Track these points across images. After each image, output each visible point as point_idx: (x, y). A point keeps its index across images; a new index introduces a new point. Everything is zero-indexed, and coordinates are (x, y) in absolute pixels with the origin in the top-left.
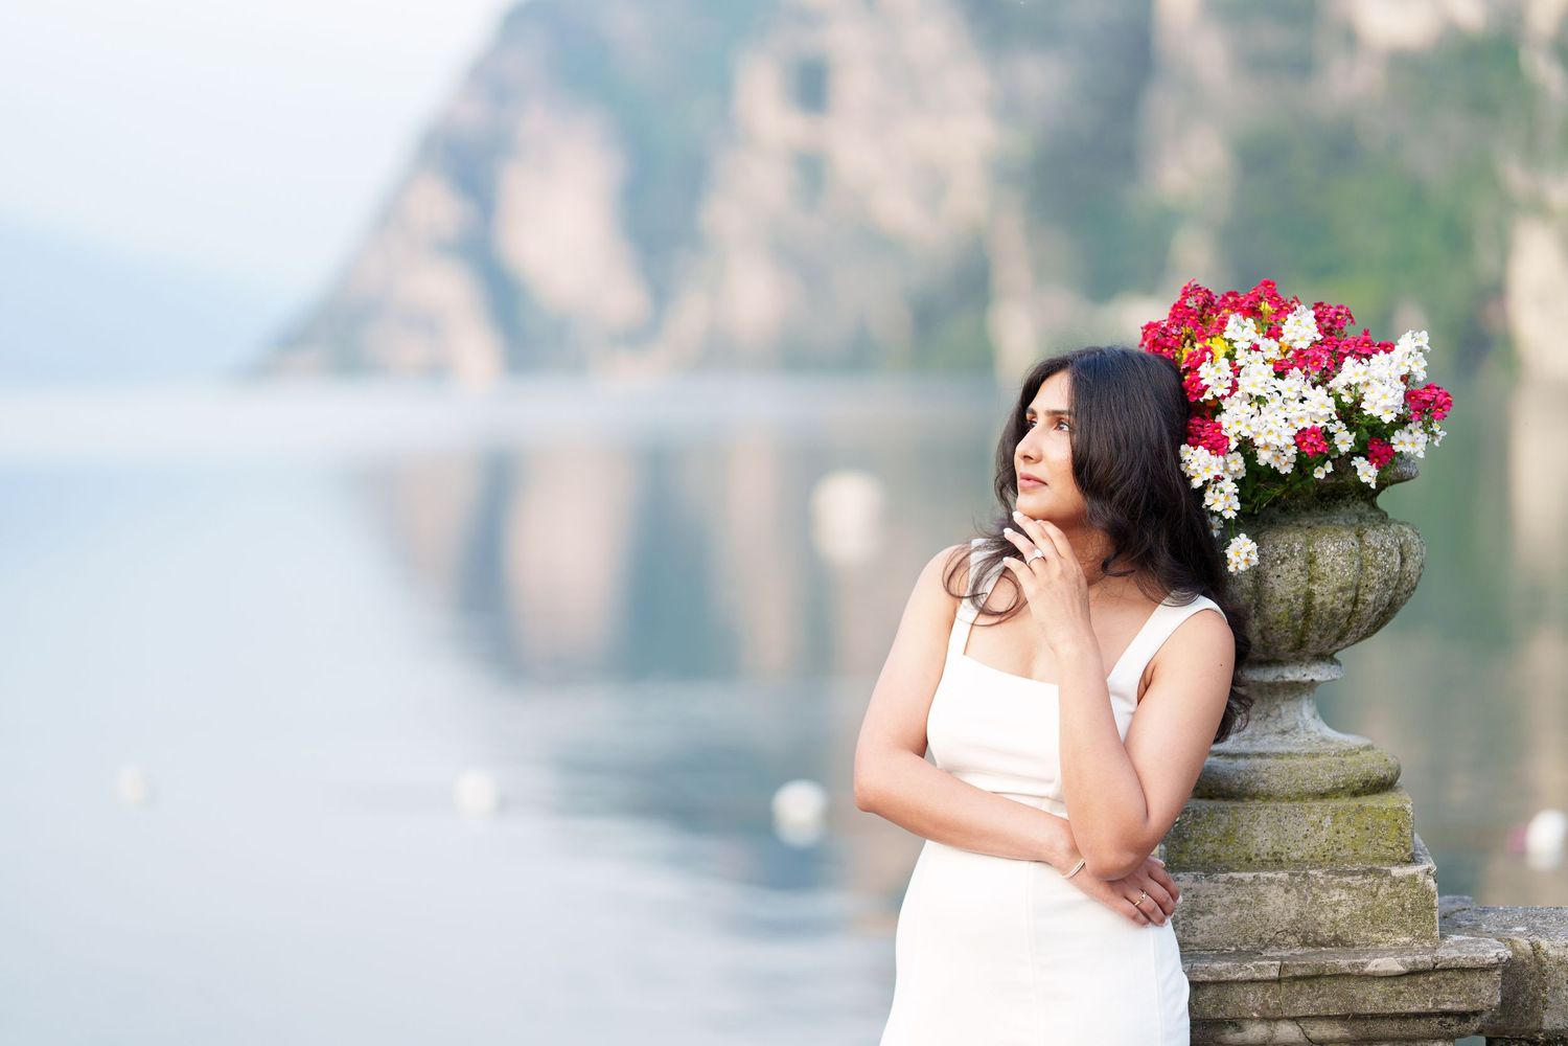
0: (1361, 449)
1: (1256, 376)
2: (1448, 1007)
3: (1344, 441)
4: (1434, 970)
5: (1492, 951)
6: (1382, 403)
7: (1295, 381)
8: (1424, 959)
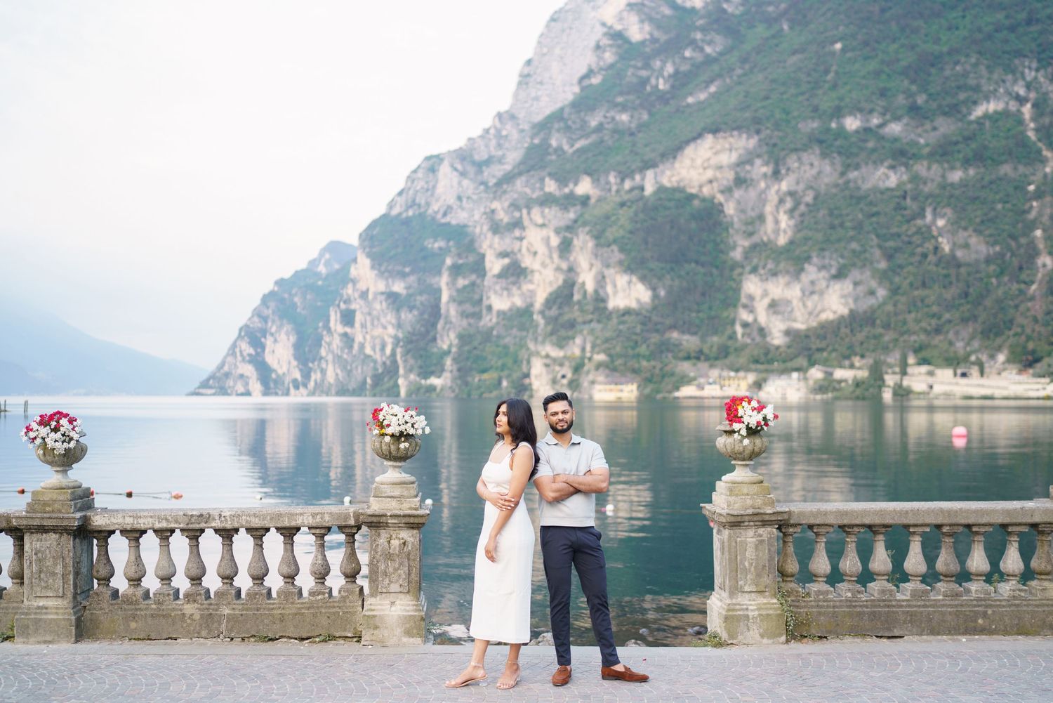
0: (764, 425)
1: (749, 412)
2: (779, 519)
3: (763, 423)
4: (777, 513)
5: (787, 510)
6: (770, 417)
7: (755, 412)
8: (775, 511)
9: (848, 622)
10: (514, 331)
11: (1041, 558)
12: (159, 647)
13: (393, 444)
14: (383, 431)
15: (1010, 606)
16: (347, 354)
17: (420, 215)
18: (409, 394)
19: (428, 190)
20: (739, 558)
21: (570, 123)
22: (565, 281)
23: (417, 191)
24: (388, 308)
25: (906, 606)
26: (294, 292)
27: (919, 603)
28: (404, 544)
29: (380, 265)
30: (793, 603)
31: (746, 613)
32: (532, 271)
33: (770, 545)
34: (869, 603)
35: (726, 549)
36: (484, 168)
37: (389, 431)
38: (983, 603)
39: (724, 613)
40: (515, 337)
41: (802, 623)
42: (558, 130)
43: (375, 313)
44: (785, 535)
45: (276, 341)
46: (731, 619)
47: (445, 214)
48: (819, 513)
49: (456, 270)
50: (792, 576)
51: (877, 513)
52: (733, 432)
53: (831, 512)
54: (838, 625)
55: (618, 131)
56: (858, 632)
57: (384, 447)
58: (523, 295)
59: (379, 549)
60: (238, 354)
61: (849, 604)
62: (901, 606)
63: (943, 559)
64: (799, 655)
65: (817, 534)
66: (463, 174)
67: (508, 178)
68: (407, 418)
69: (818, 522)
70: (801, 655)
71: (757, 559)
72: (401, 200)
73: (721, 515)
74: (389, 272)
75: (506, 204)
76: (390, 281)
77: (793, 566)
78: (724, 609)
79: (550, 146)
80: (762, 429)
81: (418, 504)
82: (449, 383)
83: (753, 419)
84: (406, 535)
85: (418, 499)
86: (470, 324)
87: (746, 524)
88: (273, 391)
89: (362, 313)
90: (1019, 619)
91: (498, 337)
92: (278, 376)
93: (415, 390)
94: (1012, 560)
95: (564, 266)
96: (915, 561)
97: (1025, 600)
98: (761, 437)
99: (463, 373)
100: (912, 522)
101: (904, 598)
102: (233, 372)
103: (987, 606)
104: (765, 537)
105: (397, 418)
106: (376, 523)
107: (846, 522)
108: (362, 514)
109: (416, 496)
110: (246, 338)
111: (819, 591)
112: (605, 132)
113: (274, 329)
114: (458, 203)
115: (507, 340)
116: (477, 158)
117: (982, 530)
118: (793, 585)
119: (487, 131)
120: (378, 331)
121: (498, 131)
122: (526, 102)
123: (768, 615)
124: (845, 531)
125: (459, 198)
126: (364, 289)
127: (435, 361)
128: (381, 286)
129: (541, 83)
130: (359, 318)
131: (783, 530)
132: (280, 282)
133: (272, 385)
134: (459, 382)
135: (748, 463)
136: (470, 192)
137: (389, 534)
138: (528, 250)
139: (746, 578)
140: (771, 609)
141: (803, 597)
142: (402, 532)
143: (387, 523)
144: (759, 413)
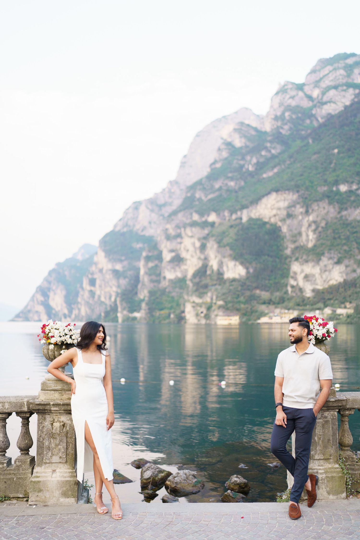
0: (327, 336)
1: (317, 327)
2: (339, 405)
3: (326, 335)
4: (338, 400)
5: (345, 398)
6: (332, 330)
7: (321, 327)
8: (336, 399)
10: (177, 290)
14: (49, 341)
16: (92, 301)
17: (130, 231)
18: (124, 321)
19: (134, 218)
21: (205, 186)
22: (203, 265)
23: (128, 219)
24: (113, 277)
26: (65, 269)
28: (64, 425)
29: (109, 256)
30: (350, 467)
32: (186, 260)
33: (333, 424)
36: (162, 208)
37: (53, 341)
40: (177, 293)
41: (357, 482)
42: (200, 190)
43: (106, 280)
44: (343, 416)
45: (55, 294)
47: (143, 230)
49: (148, 259)
50: (348, 446)
55: (229, 191)
57: (50, 353)
58: (181, 271)
59: (45, 430)
60: (37, 300)
66: (152, 211)
67: (175, 213)
68: (67, 331)
71: (324, 435)
72: (121, 224)
74: (114, 259)
75: (173, 226)
76: (114, 264)
77: (349, 439)
79: (195, 197)
80: (326, 339)
82: (144, 315)
83: (319, 332)
84: (65, 418)
86: (155, 286)
89: (100, 280)
91: (169, 292)
92: (56, 312)
93: (127, 319)
95: (202, 257)
98: (325, 345)
99: (151, 311)
102: (33, 310)
104: (329, 418)
105: (59, 331)
106: (43, 410)
108: (31, 403)
110: (40, 292)
112: (223, 191)
113: (54, 288)
114: (149, 225)
115: (174, 294)
116: (159, 203)
118: (349, 453)
119: (164, 190)
120: (108, 289)
121: (170, 190)
122: (184, 176)
123: (332, 477)
125: (150, 223)
126: (101, 268)
127: (136, 305)
128: (110, 266)
129: (191, 166)
130: (98, 282)
131: (342, 413)
132: (58, 264)
133: (52, 316)
134: (149, 315)
136: (155, 220)
137: (53, 418)
138: (184, 249)
139: (316, 449)
140: (334, 472)
141: (357, 462)
142: (62, 417)
143: (50, 410)
144: (324, 327)
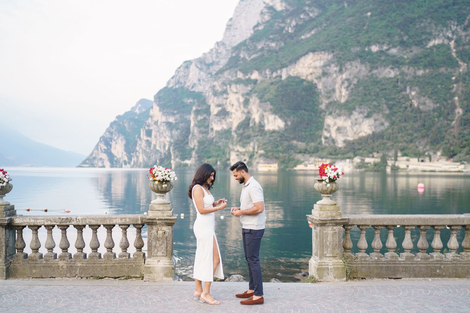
1: (331, 171)
2: (344, 222)
3: (336, 176)
5: (347, 218)
6: (340, 173)
7: (333, 171)
8: (342, 218)
9: (376, 271)
10: (223, 140)
11: (467, 241)
12: (46, 282)
13: (159, 185)
14: (155, 179)
15: (452, 264)
16: (148, 149)
17: (182, 87)
18: (176, 167)
19: (185, 76)
20: (324, 240)
21: (249, 47)
22: (246, 118)
23: (180, 77)
24: (167, 129)
25: (403, 264)
26: (125, 121)
27: (409, 263)
28: (165, 233)
29: (163, 110)
30: (349, 262)
31: (327, 266)
32: (231, 113)
33: (339, 234)
34: (386, 262)
35: (318, 236)
36: (210, 67)
37: (157, 179)
38: (439, 262)
39: (317, 266)
40: (223, 142)
41: (354, 271)
42: (244, 50)
43: (161, 131)
44: (346, 230)
45: (116, 143)
46: (321, 270)
47: (193, 87)
48: (363, 219)
49: (197, 112)
50: (349, 249)
51: (390, 219)
52: (323, 180)
53: (368, 219)
54: (371, 272)
55: (270, 51)
56: (380, 276)
57: (155, 187)
58: (227, 124)
59: (152, 235)
60: (99, 149)
61: (376, 262)
62: (401, 264)
63: (421, 242)
64: (352, 287)
65: (361, 230)
66: (201, 69)
67: (221, 71)
68: (166, 173)
69: (362, 224)
70: (353, 287)
71: (333, 241)
72: (173, 81)
73: (316, 220)
74: (167, 113)
75: (220, 83)
76: (168, 117)
77: (350, 245)
78: (317, 264)
79: (240, 57)
80: (336, 179)
81: (171, 214)
82: (194, 163)
83: (332, 174)
84: (166, 229)
85: (172, 211)
86: (203, 137)
87: (328, 224)
88: (115, 166)
89: (155, 131)
90: (456, 270)
91: (216, 142)
92: (117, 159)
93: (179, 166)
94: (453, 242)
95: (246, 111)
96: (407, 242)
97: (459, 261)
98: (335, 183)
99: (200, 158)
100: (407, 224)
101: (402, 260)
102: (97, 157)
103: (441, 264)
104: (337, 231)
105: (161, 172)
106: (151, 223)
107: (375, 224)
108: (144, 218)
109: (170, 210)
110: (103, 142)
111: (362, 257)
112: (265, 51)
113: (115, 138)
114: (199, 82)
115: (220, 144)
116: (207, 62)
117: (440, 228)
118: (350, 254)
119: (212, 50)
120: (162, 139)
121: (217, 50)
122: (229, 37)
123: (338, 268)
124: (375, 228)
125: (199, 80)
126: (156, 120)
127: (187, 153)
128: (164, 119)
129: (236, 29)
130: (154, 133)
131: (346, 228)
132: (118, 117)
133: (114, 163)
134: (198, 162)
135: (329, 195)
136: (204, 77)
137: (157, 228)
138: (230, 104)
139: (327, 250)
140: (339, 265)
141: (354, 259)
142: (163, 227)
143: (156, 223)
144: (335, 171)
